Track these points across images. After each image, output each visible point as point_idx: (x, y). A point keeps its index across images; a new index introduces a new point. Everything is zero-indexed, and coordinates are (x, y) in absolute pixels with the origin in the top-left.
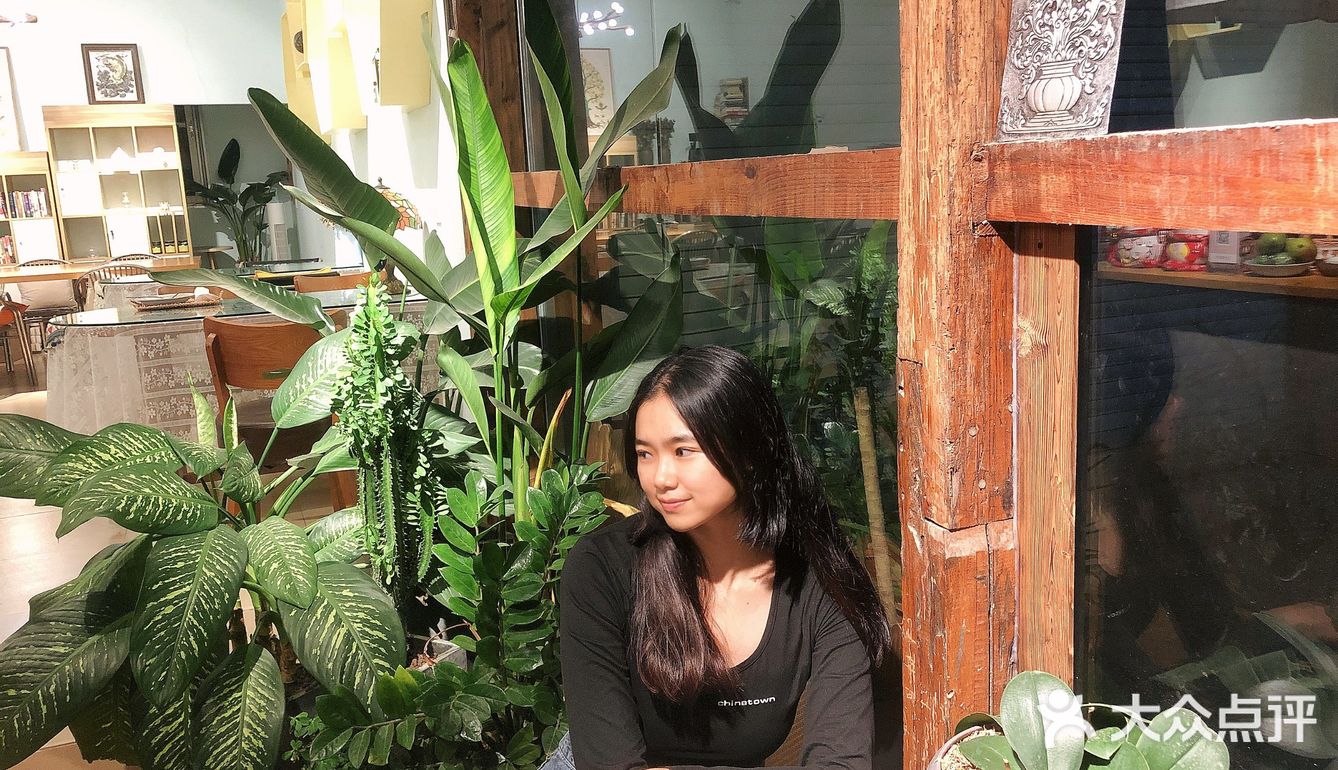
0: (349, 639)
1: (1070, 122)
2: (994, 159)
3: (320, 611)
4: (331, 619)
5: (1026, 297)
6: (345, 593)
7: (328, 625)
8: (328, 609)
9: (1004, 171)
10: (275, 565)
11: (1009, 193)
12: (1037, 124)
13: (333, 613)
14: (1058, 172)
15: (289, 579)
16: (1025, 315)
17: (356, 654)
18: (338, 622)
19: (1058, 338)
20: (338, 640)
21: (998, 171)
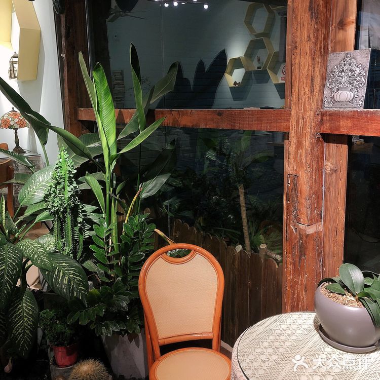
0: (69, 281)
1: (350, 105)
2: (323, 114)
3: (56, 271)
4: (62, 274)
5: (329, 155)
6: (63, 264)
7: (61, 276)
8: (59, 271)
9: (326, 118)
10: (36, 256)
11: (328, 125)
12: (337, 105)
13: (62, 272)
14: (347, 120)
15: (42, 261)
16: (328, 161)
17: (73, 286)
18: (64, 275)
19: (341, 168)
20: (66, 281)
21: (325, 118)
